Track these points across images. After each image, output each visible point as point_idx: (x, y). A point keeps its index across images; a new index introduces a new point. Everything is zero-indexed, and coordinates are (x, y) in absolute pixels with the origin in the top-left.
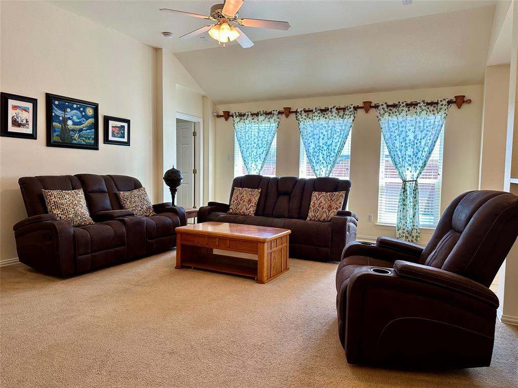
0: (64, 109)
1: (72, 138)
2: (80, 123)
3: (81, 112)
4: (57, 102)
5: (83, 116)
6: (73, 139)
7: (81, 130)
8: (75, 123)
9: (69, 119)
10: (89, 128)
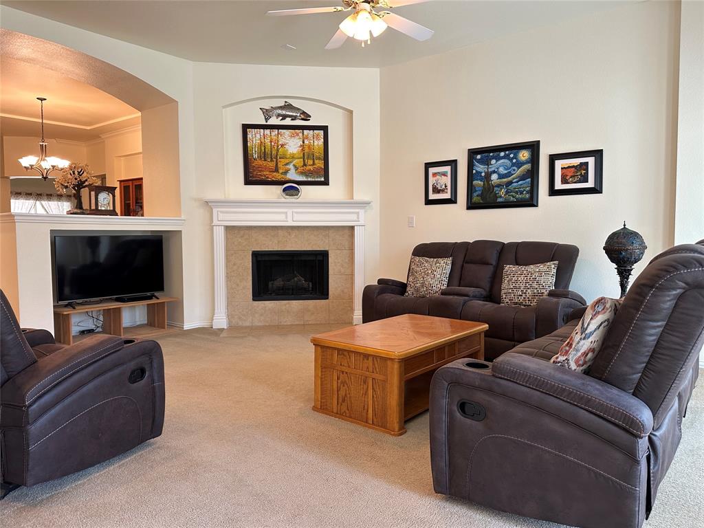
0: (486, 162)
1: (496, 196)
2: (509, 175)
3: (511, 160)
4: (479, 157)
5: (513, 165)
6: (497, 198)
7: (511, 183)
8: (501, 176)
9: (494, 172)
10: (522, 178)
